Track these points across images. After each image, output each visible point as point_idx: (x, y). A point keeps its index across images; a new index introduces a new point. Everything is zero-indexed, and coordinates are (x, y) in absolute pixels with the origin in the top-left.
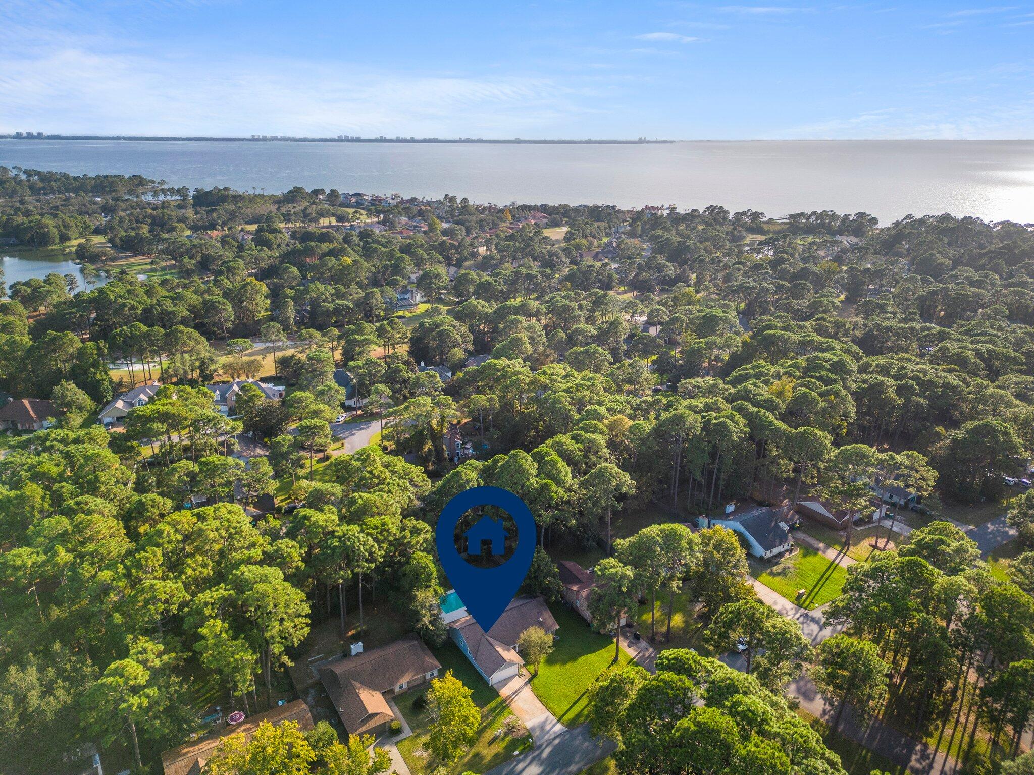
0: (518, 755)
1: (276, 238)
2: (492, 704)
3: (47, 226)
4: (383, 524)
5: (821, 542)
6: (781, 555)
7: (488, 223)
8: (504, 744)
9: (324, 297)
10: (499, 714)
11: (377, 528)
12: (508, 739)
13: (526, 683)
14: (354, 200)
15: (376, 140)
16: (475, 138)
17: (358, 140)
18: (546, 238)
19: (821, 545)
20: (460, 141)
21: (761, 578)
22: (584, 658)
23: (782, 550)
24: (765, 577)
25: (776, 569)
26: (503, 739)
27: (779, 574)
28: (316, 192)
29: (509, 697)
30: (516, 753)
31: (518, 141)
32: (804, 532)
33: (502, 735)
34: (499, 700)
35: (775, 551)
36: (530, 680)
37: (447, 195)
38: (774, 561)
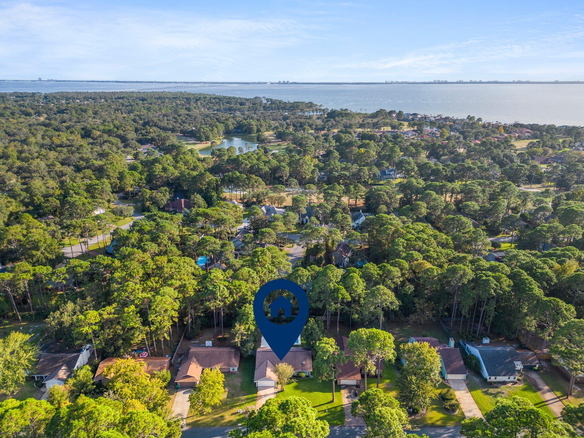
0: (240, 426)
1: (345, 136)
2: (250, 396)
3: (253, 125)
4: (240, 285)
5: (547, 384)
6: (504, 383)
7: (482, 134)
8: (238, 418)
9: (336, 169)
10: (248, 402)
11: (236, 286)
12: (242, 416)
13: (275, 393)
14: (411, 117)
15: (457, 83)
16: (525, 80)
17: (446, 83)
18: (512, 145)
19: (546, 388)
20: (514, 82)
21: (474, 393)
22: (316, 393)
23: (508, 380)
24: (479, 393)
25: (491, 390)
26: (240, 415)
27: (491, 394)
28: (391, 112)
29: (261, 396)
30: (240, 425)
31: (556, 82)
32: (540, 374)
33: (241, 412)
34: (255, 395)
35: (500, 379)
36: (278, 392)
37: (469, 116)
38: (495, 385)
